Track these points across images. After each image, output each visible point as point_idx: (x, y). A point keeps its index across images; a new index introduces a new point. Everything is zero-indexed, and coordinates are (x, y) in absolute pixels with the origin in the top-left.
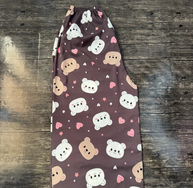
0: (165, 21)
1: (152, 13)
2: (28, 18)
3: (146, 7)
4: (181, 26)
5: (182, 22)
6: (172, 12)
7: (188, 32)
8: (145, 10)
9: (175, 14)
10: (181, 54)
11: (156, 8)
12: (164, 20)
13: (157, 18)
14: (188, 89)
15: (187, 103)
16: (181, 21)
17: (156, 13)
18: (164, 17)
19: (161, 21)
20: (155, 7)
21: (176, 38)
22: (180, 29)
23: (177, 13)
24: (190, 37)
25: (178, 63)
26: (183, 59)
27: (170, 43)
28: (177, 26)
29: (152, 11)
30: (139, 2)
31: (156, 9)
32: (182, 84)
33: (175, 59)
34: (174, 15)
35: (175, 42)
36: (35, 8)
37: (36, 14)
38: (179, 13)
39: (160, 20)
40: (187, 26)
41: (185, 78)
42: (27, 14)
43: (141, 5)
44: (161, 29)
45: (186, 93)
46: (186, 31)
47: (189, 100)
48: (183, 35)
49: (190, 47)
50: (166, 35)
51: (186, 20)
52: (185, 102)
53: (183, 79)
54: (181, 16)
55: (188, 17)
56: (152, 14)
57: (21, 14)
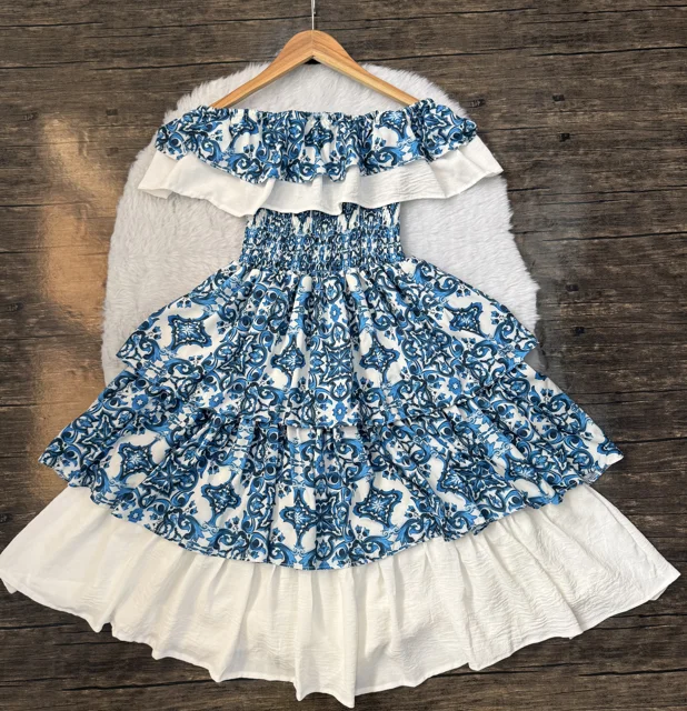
0: (520, 125)
1: (482, 103)
2: (126, 129)
3: (467, 84)
4: (565, 137)
5: (568, 125)
6: (539, 95)
7: (586, 154)
8: (464, 93)
9: (547, 103)
10: (565, 219)
11: (493, 85)
12: (518, 122)
13: (498, 114)
14: (586, 320)
15: (581, 358)
16: (566, 121)
17: (493, 102)
18: (516, 111)
19: (508, 126)
20: (491, 82)
21: (551, 174)
22: (563, 147)
23: (555, 98)
24: (592, 170)
25: (556, 246)
26: (569, 236)
27: (533, 189)
28: (554, 138)
29: (482, 96)
30: (444, 71)
31: (494, 89)
32: (567, 307)
33: (546, 236)
34: (545, 103)
35: (548, 184)
36: (147, 98)
37: (150, 116)
38: (562, 98)
39: (506, 121)
40: (583, 137)
41: (575, 288)
42: (125, 119)
43: (451, 77)
44: (508, 148)
45: (579, 331)
46: (581, 151)
47: (587, 351)
48: (573, 163)
49: (591, 197)
50: (523, 166)
51: (581, 119)
52: (575, 355)
53: (572, 293)
54: (565, 107)
55: (587, 109)
56: (481, 105)
57: (108, 120)
